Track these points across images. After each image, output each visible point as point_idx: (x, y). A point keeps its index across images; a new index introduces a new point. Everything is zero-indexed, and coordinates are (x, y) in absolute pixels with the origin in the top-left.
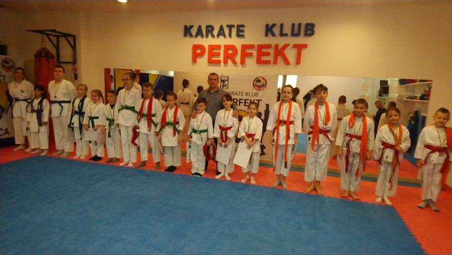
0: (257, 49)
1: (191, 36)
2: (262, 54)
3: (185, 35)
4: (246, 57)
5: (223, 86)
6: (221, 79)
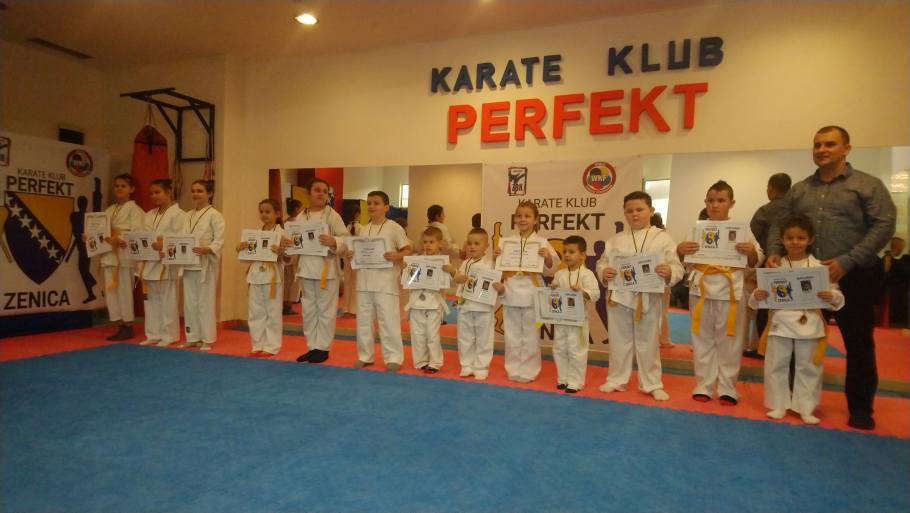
0: (590, 103)
1: (447, 90)
2: (602, 114)
3: (434, 90)
4: (566, 123)
5: (515, 189)
6: (510, 174)
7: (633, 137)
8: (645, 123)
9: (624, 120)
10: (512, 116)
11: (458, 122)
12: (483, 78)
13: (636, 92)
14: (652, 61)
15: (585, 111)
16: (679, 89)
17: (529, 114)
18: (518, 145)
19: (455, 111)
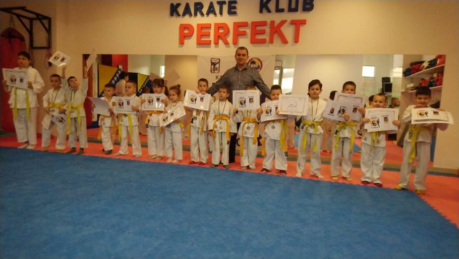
0: (250, 27)
2: (257, 33)
3: (172, 15)
4: (239, 37)
5: (214, 70)
6: (211, 62)
7: (271, 46)
8: (277, 39)
9: (266, 37)
10: (212, 31)
11: (185, 33)
12: (197, 10)
13: (273, 22)
14: (281, 7)
15: (248, 31)
16: (293, 23)
17: (221, 31)
18: (215, 47)
19: (183, 27)
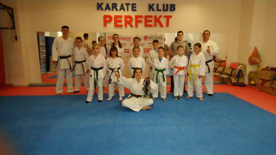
0: (144, 18)
1: (102, 9)
2: (147, 21)
3: (98, 9)
4: (138, 23)
7: (155, 28)
8: (158, 25)
9: (152, 23)
10: (123, 19)
11: (107, 20)
12: (114, 7)
13: (156, 16)
16: (165, 17)
17: (128, 20)
18: (126, 28)
19: (105, 17)
